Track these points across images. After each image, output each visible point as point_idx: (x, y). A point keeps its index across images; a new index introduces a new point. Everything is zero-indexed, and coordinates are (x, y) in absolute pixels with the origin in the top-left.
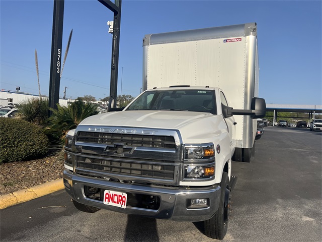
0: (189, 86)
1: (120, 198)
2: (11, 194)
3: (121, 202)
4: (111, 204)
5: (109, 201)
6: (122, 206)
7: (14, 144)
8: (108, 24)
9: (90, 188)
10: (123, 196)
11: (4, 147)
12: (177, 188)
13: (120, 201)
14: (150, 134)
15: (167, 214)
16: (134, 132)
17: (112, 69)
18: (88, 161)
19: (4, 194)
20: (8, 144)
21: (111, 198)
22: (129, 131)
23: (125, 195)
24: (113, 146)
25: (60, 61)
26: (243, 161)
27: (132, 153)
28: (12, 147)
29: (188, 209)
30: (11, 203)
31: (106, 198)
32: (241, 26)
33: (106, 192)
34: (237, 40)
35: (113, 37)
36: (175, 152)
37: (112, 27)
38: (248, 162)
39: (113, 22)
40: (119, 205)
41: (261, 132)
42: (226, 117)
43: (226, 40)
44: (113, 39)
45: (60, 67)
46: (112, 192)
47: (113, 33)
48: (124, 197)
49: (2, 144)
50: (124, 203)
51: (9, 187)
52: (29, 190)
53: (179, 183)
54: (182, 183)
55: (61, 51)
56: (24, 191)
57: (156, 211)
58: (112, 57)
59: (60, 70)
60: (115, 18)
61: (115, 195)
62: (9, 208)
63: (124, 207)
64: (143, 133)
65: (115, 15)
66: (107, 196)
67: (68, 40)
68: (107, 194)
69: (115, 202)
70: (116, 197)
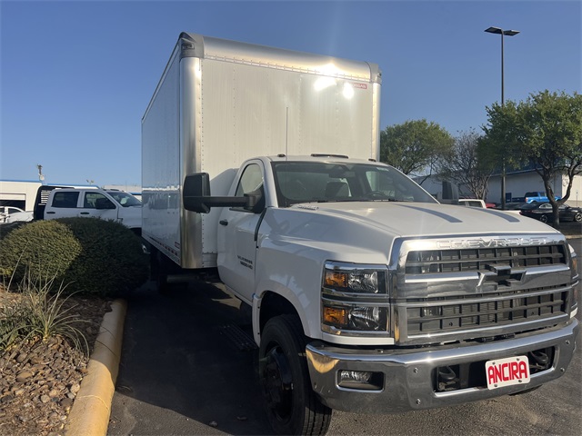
0: (347, 157)
1: (515, 368)
3: (518, 374)
4: (501, 384)
5: (495, 381)
6: (520, 381)
10: (518, 362)
13: (514, 373)
21: (498, 374)
23: (525, 359)
24: (494, 274)
31: (490, 377)
33: (488, 364)
34: (361, 87)
36: (569, 268)
40: (515, 382)
46: (498, 363)
48: (523, 363)
50: (523, 374)
61: (505, 365)
63: (526, 380)
66: (491, 372)
68: (491, 368)
69: (506, 379)
70: (506, 369)
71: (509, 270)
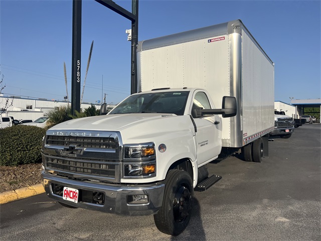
0: (169, 88)
1: (74, 194)
2: (13, 191)
4: (69, 199)
5: (67, 197)
6: (75, 201)
7: (27, 148)
8: (127, 32)
9: (56, 185)
11: (18, 151)
12: (120, 185)
13: (74, 196)
14: (96, 136)
15: (111, 209)
16: (84, 135)
17: (132, 75)
18: (55, 162)
19: (8, 190)
20: (22, 148)
21: (68, 194)
22: (80, 134)
23: (77, 191)
24: (68, 148)
25: (80, 71)
26: (253, 161)
27: (82, 154)
28: (25, 150)
29: (128, 205)
30: (12, 199)
31: (65, 194)
32: (225, 25)
33: (65, 188)
34: (221, 39)
35: (132, 44)
36: (115, 152)
37: (130, 35)
38: (259, 161)
39: (131, 30)
40: (73, 201)
41: (290, 130)
42: (195, 117)
43: (211, 40)
44: (132, 46)
45: (80, 77)
46: (69, 189)
47: (132, 41)
48: (77, 193)
49: (17, 148)
50: (76, 198)
51: (14, 185)
52: (30, 188)
53: (120, 180)
54: (123, 181)
55: (80, 62)
56: (25, 188)
57: (103, 206)
58: (132, 64)
59: (80, 80)
60: (133, 26)
61: (71, 191)
62: (10, 203)
63: (77, 202)
64: (90, 135)
65: (133, 23)
66: (66, 192)
67: (90, 51)
68: (65, 190)
69: (71, 198)
70: (71, 193)
71: (74, 147)
